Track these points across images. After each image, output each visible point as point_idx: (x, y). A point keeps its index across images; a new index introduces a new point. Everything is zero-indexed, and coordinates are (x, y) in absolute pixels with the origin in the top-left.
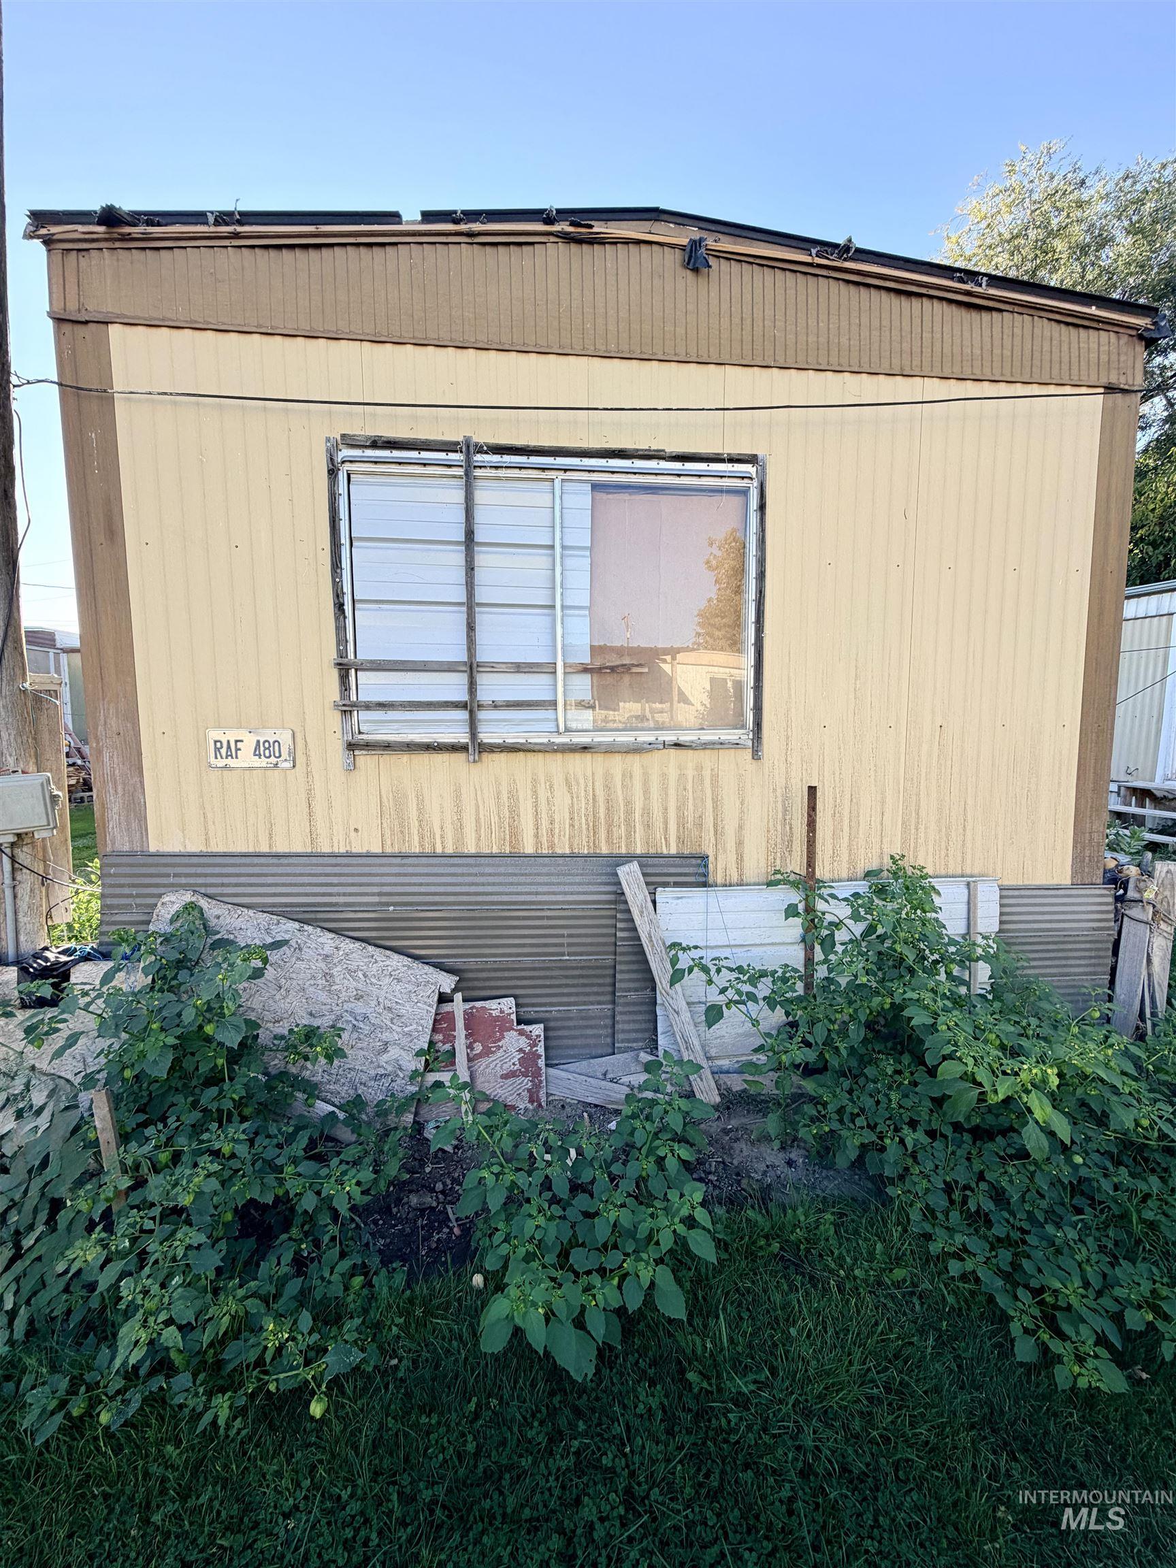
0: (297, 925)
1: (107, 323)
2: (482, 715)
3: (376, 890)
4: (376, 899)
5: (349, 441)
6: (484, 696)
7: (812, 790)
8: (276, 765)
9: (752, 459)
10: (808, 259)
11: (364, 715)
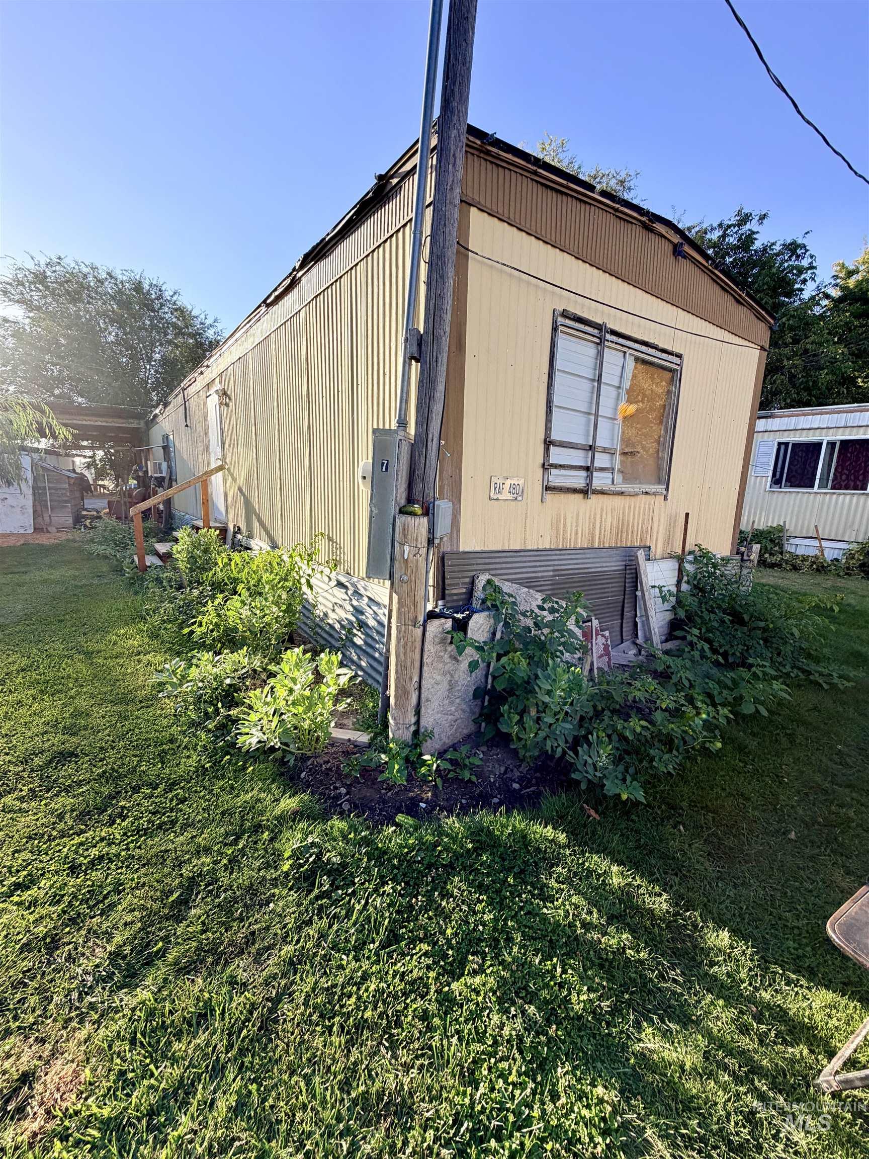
0: (527, 590)
1: (471, 205)
2: (595, 474)
3: (551, 568)
4: (551, 573)
5: (565, 314)
6: (597, 464)
7: (687, 515)
8: (516, 499)
9: (679, 356)
10: (706, 264)
11: (554, 471)
